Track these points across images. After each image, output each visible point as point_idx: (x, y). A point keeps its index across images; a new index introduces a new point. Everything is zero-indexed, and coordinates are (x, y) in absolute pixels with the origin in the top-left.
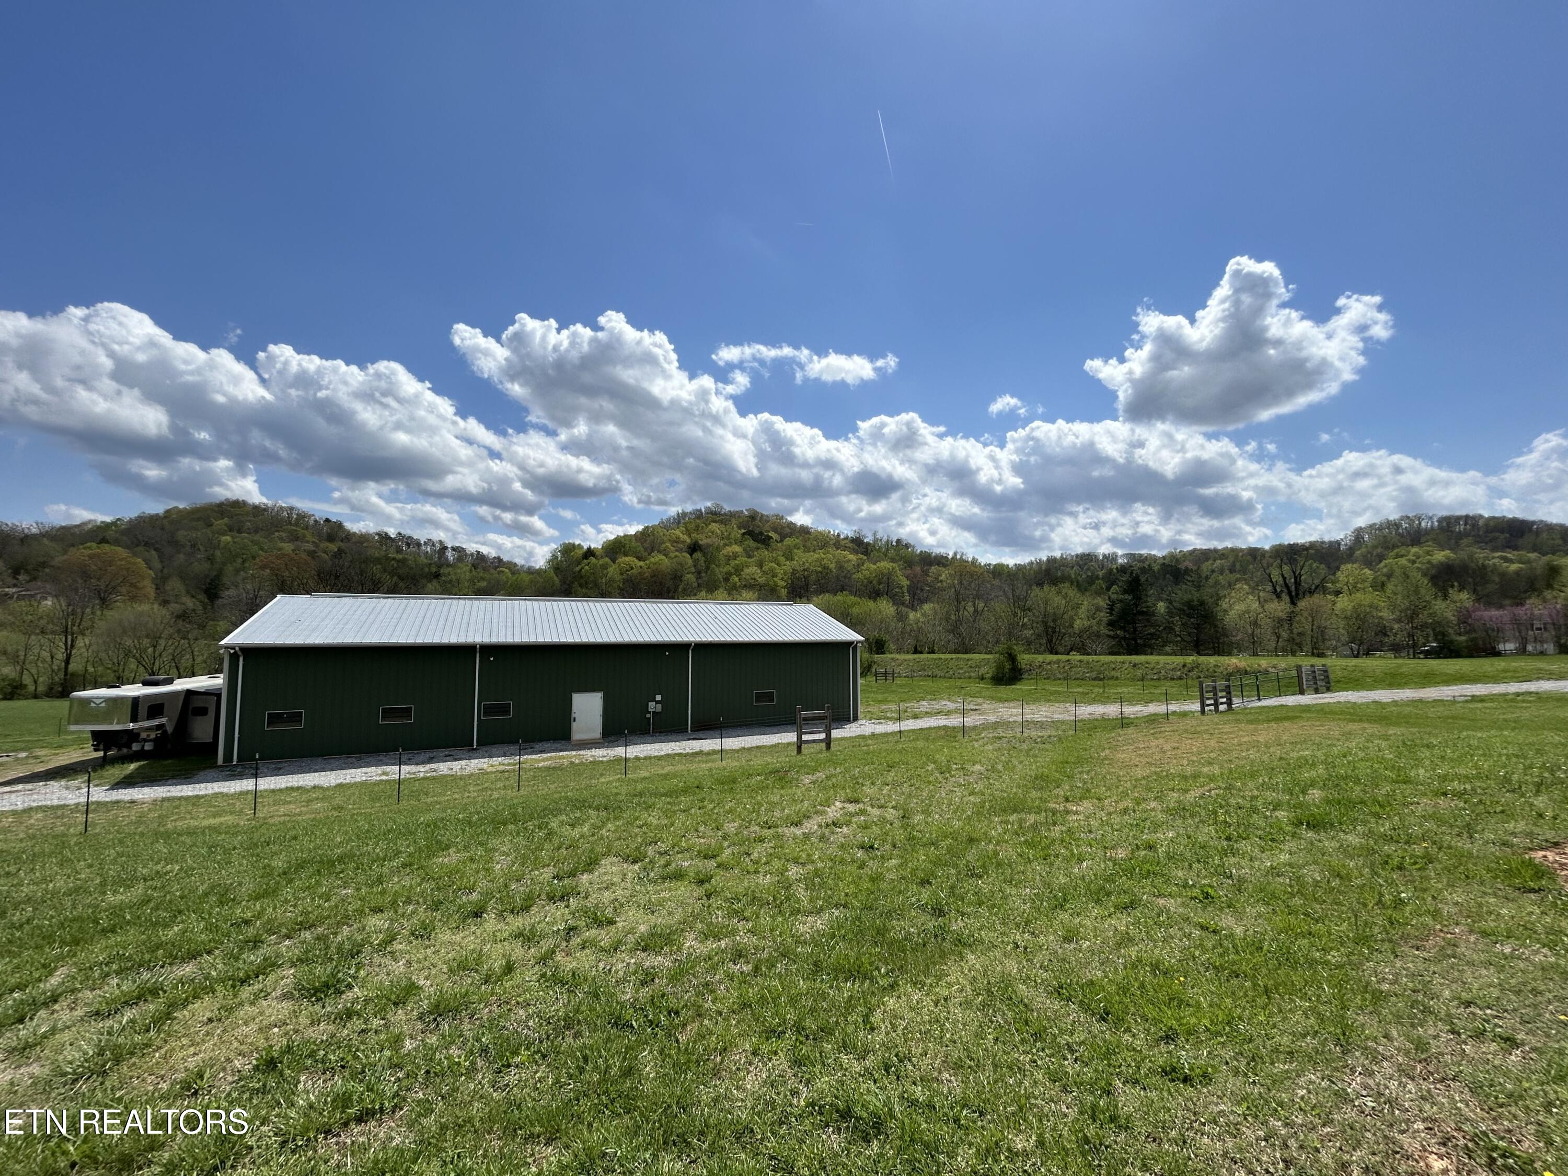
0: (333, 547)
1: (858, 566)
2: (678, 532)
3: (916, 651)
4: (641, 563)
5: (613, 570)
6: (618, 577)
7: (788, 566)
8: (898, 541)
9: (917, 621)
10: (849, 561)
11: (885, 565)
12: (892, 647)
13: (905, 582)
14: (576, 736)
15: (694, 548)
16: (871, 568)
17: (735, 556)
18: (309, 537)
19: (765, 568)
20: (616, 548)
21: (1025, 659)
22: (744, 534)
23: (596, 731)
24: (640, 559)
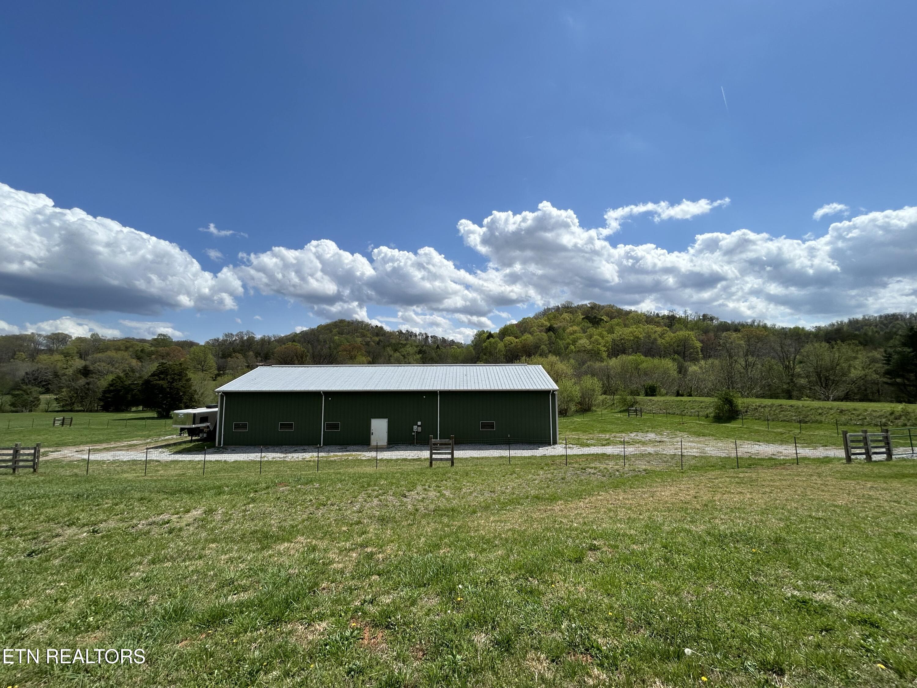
0: (377, 339)
1: (662, 336)
2: (542, 320)
3: (678, 394)
4: (517, 340)
5: (501, 345)
6: (503, 349)
7: (609, 338)
8: (704, 316)
9: (695, 372)
10: (655, 332)
11: (683, 333)
12: (663, 391)
13: (699, 345)
14: (373, 443)
15: (550, 329)
16: (670, 336)
17: (575, 332)
18: (369, 335)
19: (593, 339)
20: (505, 332)
21: (740, 402)
22: (583, 319)
23: (384, 441)
24: (516, 338)
